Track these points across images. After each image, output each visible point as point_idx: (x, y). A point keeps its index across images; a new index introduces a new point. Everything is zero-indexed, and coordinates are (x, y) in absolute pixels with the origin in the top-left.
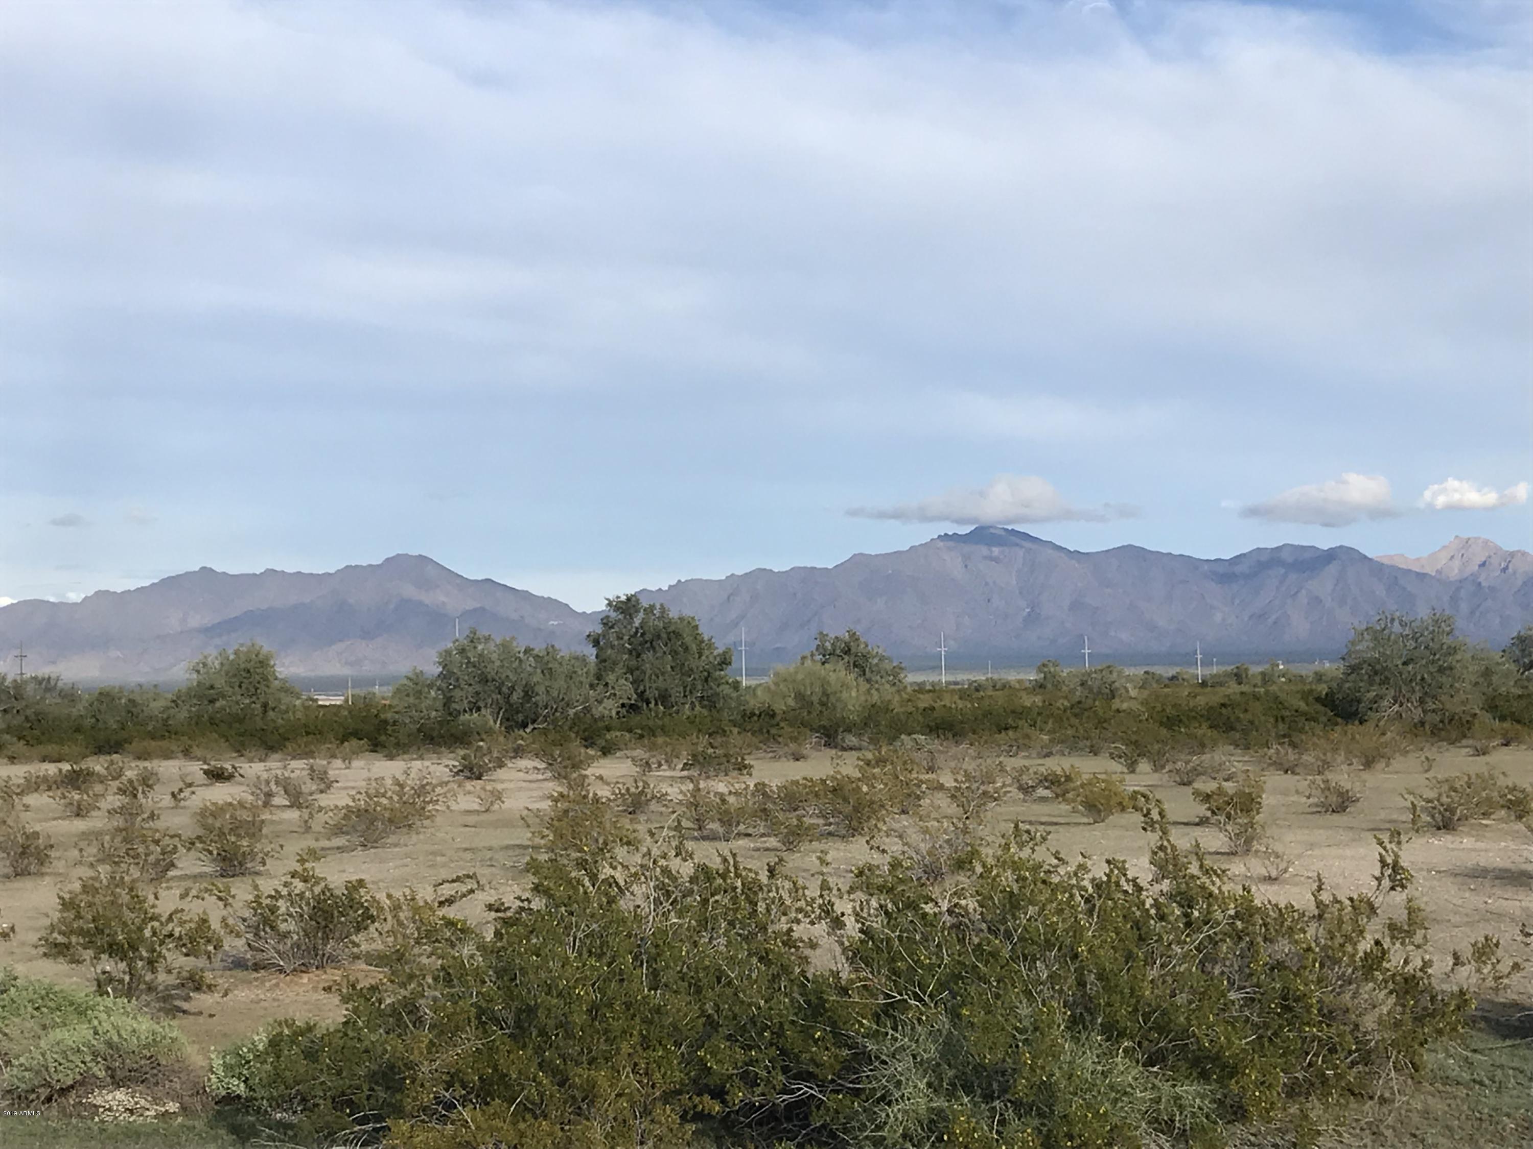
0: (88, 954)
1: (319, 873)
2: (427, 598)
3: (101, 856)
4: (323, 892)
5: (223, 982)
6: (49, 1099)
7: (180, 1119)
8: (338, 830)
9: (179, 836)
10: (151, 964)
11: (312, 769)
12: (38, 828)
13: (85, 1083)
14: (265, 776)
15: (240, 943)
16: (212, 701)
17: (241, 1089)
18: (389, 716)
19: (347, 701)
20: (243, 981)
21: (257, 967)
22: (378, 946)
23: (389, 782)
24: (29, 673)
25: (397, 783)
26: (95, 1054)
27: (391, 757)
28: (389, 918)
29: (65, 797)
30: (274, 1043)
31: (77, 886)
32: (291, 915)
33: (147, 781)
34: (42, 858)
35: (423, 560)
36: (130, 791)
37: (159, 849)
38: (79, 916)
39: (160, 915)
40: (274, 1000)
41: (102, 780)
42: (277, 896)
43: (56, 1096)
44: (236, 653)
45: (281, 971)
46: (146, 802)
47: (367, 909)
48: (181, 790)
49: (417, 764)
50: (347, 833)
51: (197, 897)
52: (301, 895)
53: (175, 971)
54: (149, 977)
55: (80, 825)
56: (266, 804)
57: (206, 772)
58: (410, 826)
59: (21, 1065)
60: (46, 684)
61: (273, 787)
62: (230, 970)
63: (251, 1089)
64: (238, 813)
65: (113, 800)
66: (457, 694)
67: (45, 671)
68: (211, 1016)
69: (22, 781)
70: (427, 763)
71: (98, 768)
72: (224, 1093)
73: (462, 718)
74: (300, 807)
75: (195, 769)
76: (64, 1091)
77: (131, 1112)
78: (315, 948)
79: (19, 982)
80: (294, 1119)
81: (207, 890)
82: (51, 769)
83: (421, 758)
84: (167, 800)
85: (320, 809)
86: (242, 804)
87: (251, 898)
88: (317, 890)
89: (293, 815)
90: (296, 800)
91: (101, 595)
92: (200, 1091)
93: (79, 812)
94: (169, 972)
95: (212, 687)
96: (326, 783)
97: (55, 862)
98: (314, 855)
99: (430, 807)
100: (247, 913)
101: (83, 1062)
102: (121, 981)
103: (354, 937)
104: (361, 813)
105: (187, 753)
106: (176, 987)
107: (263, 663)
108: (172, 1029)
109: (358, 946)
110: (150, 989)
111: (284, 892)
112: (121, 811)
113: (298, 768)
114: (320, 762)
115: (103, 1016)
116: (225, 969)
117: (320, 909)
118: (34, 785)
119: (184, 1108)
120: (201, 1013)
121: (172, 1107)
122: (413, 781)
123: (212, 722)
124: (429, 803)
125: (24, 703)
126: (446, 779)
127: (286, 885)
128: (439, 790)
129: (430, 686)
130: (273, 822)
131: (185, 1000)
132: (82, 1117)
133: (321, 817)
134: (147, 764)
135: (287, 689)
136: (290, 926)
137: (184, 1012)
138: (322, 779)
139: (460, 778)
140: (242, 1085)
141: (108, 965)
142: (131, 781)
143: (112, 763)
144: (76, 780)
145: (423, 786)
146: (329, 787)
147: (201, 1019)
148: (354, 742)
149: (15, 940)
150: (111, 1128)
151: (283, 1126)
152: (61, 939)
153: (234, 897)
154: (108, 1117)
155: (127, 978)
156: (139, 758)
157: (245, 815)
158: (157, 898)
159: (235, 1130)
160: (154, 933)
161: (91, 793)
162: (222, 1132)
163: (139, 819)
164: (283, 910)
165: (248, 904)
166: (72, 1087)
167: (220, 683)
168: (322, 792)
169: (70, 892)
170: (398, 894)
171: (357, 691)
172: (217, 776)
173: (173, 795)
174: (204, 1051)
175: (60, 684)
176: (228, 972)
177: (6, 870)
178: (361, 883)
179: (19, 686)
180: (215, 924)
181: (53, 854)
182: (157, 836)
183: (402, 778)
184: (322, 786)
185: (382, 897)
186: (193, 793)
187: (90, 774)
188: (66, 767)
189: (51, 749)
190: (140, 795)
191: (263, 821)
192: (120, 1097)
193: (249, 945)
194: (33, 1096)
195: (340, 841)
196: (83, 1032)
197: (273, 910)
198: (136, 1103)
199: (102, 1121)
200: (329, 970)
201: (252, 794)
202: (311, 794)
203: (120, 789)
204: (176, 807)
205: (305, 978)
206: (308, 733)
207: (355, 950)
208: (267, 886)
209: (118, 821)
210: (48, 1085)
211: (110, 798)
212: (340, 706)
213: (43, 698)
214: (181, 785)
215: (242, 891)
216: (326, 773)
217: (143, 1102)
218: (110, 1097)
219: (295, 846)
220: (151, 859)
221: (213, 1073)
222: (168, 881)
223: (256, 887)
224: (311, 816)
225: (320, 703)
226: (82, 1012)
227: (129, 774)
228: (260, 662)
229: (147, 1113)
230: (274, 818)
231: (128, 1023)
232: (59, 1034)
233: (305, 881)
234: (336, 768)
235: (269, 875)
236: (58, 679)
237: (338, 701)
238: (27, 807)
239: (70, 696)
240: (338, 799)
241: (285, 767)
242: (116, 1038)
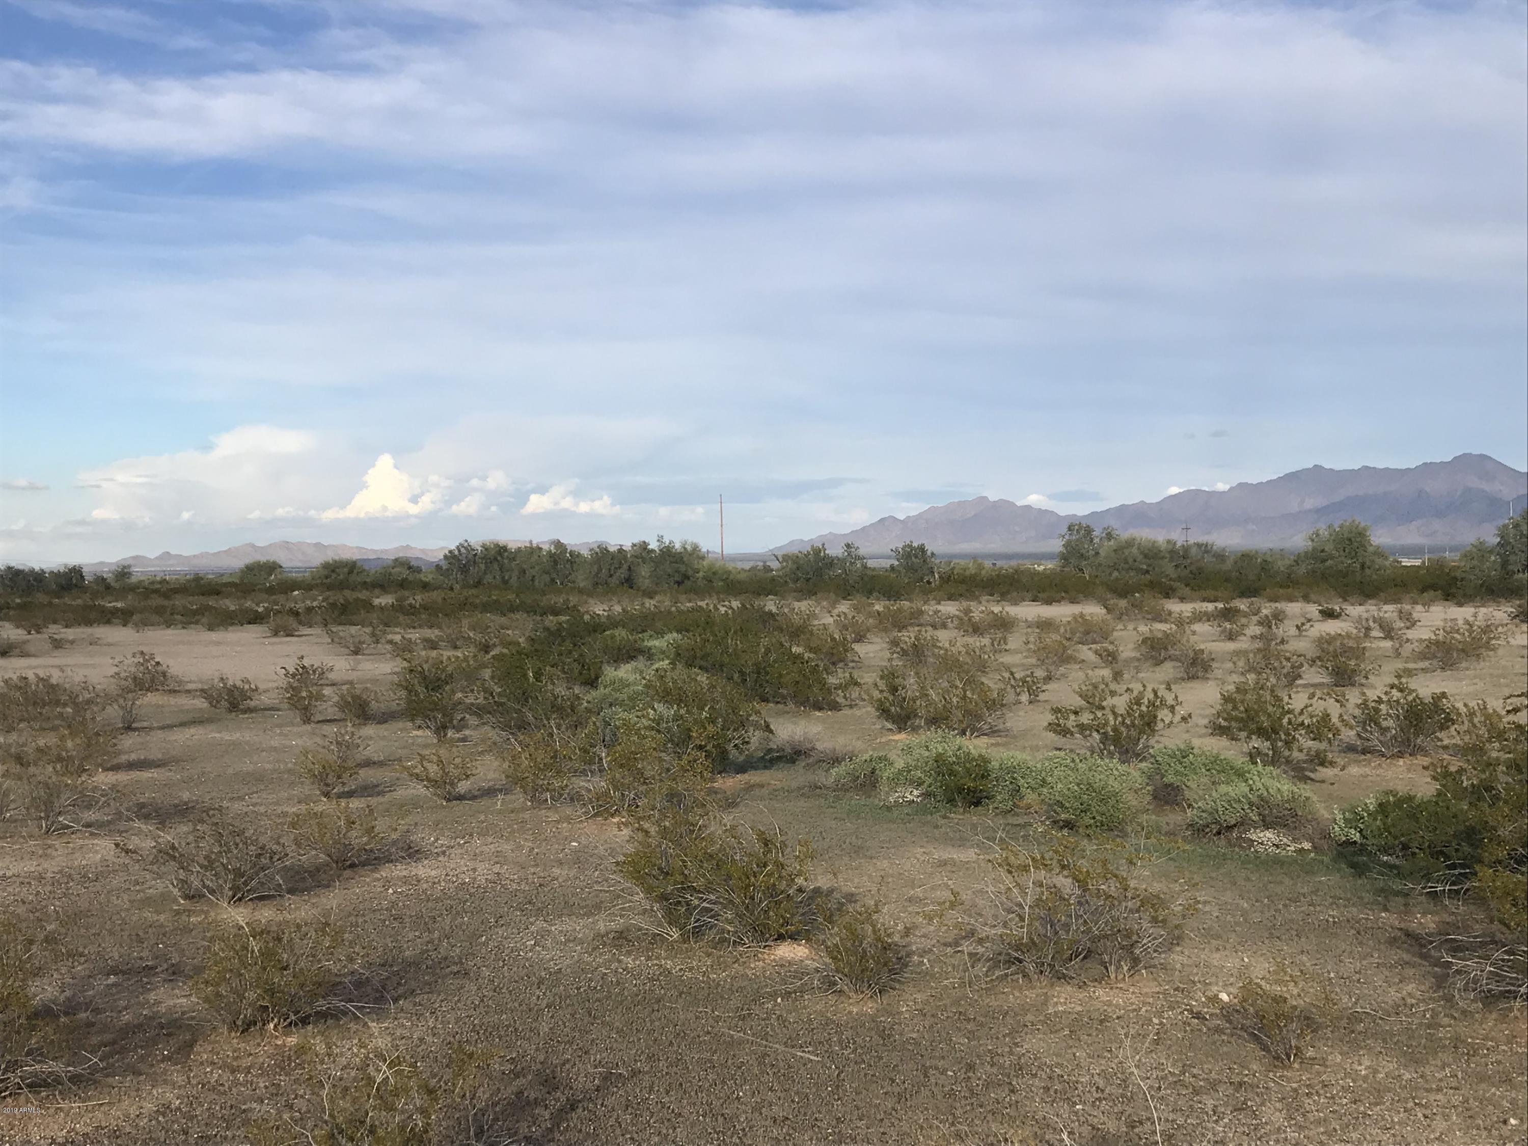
0: (1243, 734)
1: (1412, 686)
2: (1486, 487)
3: (1247, 668)
4: (1414, 700)
5: (1340, 761)
6: (1219, 833)
7: (1312, 855)
8: (1423, 656)
9: (1305, 656)
10: (1288, 744)
11: (1401, 612)
12: (1202, 647)
13: (1243, 824)
14: (1365, 615)
15: (1353, 733)
16: (1324, 561)
17: (1357, 837)
18: (1458, 574)
19: (1424, 563)
20: (1356, 761)
21: (1364, 752)
22: (1457, 741)
23: (1460, 622)
24: (1192, 541)
25: (1467, 622)
26: (1251, 804)
27: (1460, 605)
28: (1466, 722)
29: (1220, 626)
30: (1382, 807)
31: (1232, 688)
32: (1390, 716)
33: (1279, 617)
34: (1207, 668)
35: (1483, 458)
36: (1265, 623)
37: (1289, 664)
38: (1235, 708)
39: (1293, 710)
40: (1378, 775)
41: (1246, 615)
42: (1380, 701)
43: (1223, 831)
44: (1341, 527)
45: (1383, 756)
46: (1280, 632)
47: (1448, 713)
48: (1303, 624)
49: (1483, 610)
50: (1428, 659)
51: (1321, 699)
52: (1398, 702)
53: (1305, 751)
54: (1287, 753)
55: (1231, 646)
56: (1367, 635)
57: (1320, 612)
58: (1478, 655)
59: (1199, 807)
60: (1205, 548)
61: (1371, 624)
62: (1345, 752)
63: (1364, 837)
64: (1346, 641)
65: (1257, 630)
66: (1512, 558)
67: (1202, 539)
68: (1332, 784)
69: (1190, 615)
70: (1491, 609)
71: (1242, 607)
72: (1344, 839)
73: (1516, 576)
74: (1392, 638)
75: (1313, 610)
76: (1230, 828)
77: (1277, 846)
78: (1409, 740)
79: (1195, 751)
80: (1397, 862)
81: (1329, 694)
82: (1210, 607)
83: (1483, 606)
84: (1293, 631)
85: (1408, 640)
86: (1348, 635)
87: (1360, 701)
88: (1410, 698)
89: (1388, 644)
90: (1389, 633)
91: (1241, 485)
92: (1326, 835)
93: (1231, 637)
94: (1301, 751)
95: (1323, 551)
96: (1412, 623)
97: (1216, 671)
98: (1410, 673)
99: (1493, 642)
100: (1357, 712)
101: (1243, 809)
102: (1267, 755)
103: (1438, 734)
104: (1437, 643)
105: (1306, 599)
106: (1305, 762)
107: (1362, 534)
108: (1305, 790)
109: (1441, 740)
110: (1288, 761)
111: (1385, 698)
112: (1261, 637)
113: (1389, 611)
114: (1407, 607)
115: (1256, 778)
116: (1340, 752)
117: (1412, 712)
118: (1198, 617)
119: (1315, 847)
120: (1323, 782)
121: (1307, 845)
122: (1480, 622)
123: (1324, 577)
124: (1494, 638)
125: (1189, 561)
126: (1505, 622)
127: (1386, 693)
128: (1500, 629)
129: (1491, 552)
130: (1371, 648)
131: (1312, 772)
132: (1243, 847)
133: (1408, 648)
134: (1277, 605)
135: (1380, 553)
136: (1390, 723)
137: (1312, 780)
138: (1407, 619)
139: (1517, 621)
140: (1358, 834)
141: (1256, 742)
142: (1267, 616)
143: (1252, 603)
144: (1228, 614)
145: (1488, 626)
146: (1413, 625)
147: (1324, 786)
148: (1432, 593)
149: (1191, 722)
150: (1263, 857)
151: (1385, 865)
152: (1224, 723)
153: (1347, 700)
154: (1261, 849)
155: (1271, 753)
156: (1270, 601)
157: (1351, 644)
158: (1290, 698)
159: (1353, 865)
160: (1290, 723)
161: (1239, 624)
162: (1343, 866)
163: (1274, 643)
164: (1384, 712)
165: (1358, 706)
166: (1235, 825)
167: (1329, 547)
168: (1408, 628)
169: (1228, 691)
170: (1472, 704)
171: (1431, 556)
172: (1329, 614)
173: (1297, 626)
174: (1330, 809)
175: (1215, 547)
176: (1343, 755)
177: (1181, 675)
178: (1444, 695)
179: (1186, 549)
180: (1335, 720)
181: (1214, 665)
182: (1288, 654)
183: (1471, 619)
184: (1408, 624)
185: (1460, 705)
186: (1312, 626)
187: (1237, 611)
188: (1220, 605)
189: (1210, 593)
190: (1274, 627)
191: (1364, 648)
192: (1269, 835)
193: (1359, 735)
194: (1208, 830)
195: (1425, 664)
196: (1243, 788)
197: (1377, 710)
198: (1281, 841)
199: (1256, 851)
200: (1418, 757)
201: (1356, 628)
202: (1400, 630)
203: (1259, 622)
204: (1300, 636)
205: (1401, 762)
206: (1396, 585)
207: (1439, 743)
208: (1372, 695)
209: (1258, 645)
210: (1217, 822)
211: (1252, 628)
212: (1418, 567)
213: (1203, 558)
214: (1303, 620)
215: (1353, 697)
216: (1411, 614)
217: (1285, 840)
218: (1262, 835)
219: (1391, 667)
220: (1285, 671)
221: (1336, 824)
222: (1297, 686)
223: (1364, 694)
224: (1401, 646)
225: (1403, 564)
226: (1241, 774)
227: (1265, 612)
228: (1360, 534)
229: (1288, 848)
230: (1373, 646)
231: (1274, 785)
232: (1223, 788)
233: (1401, 691)
234: (1418, 611)
235: (1373, 687)
236: (1212, 545)
237: (1418, 563)
238: (1194, 633)
239: (1220, 556)
240: (1422, 633)
241: (1379, 610)
242: (1266, 794)
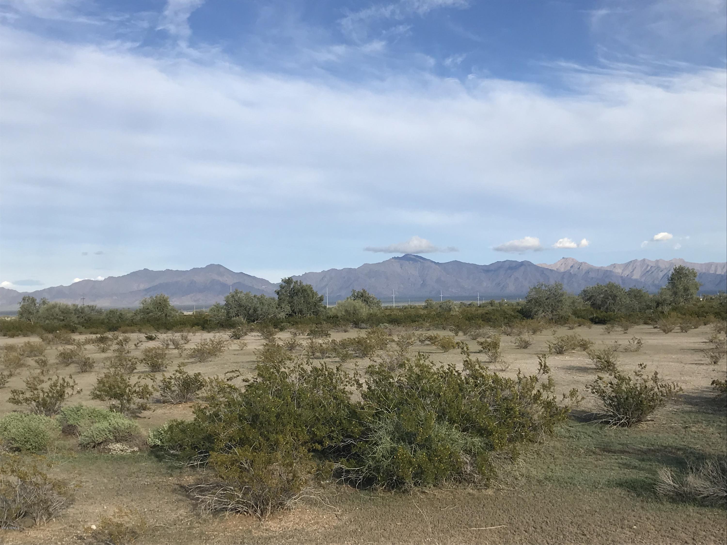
0: (107, 398)
1: (185, 370)
2: (220, 279)
3: (111, 366)
4: (187, 377)
5: (153, 407)
6: (94, 447)
7: (139, 453)
8: (191, 356)
9: (138, 358)
10: (129, 401)
11: (182, 336)
12: (89, 356)
13: (106, 441)
14: (166, 338)
15: (158, 394)
16: (148, 313)
17: (159, 443)
18: (208, 318)
19: (193, 313)
20: (160, 407)
21: (164, 402)
22: (205, 395)
23: (208, 340)
24: (86, 304)
25: (211, 340)
26: (110, 431)
27: (209, 332)
28: (209, 385)
29: (98, 346)
30: (171, 428)
31: (103, 375)
32: (175, 385)
33: (126, 340)
34: (91, 366)
35: (219, 266)
36: (120, 343)
37: (130, 363)
38: (104, 386)
39: (131, 385)
40: (170, 413)
41: (111, 340)
42: (171, 378)
43: (96, 446)
44: (156, 297)
45: (172, 404)
46: (126, 347)
47: (201, 382)
48: (138, 343)
49: (218, 334)
50: (194, 357)
51: (144, 378)
52: (179, 378)
53: (136, 404)
54: (128, 405)
55: (104, 355)
56: (167, 348)
57: (146, 337)
58: (216, 355)
59: (85, 435)
60: (92, 308)
61: (169, 342)
62: (155, 403)
63: (163, 443)
64: (157, 351)
65: (116, 347)
66: (231, 311)
67: (91, 304)
68: (149, 418)
69: (84, 341)
70: (221, 334)
71: (109, 336)
72: (153, 444)
73: (233, 319)
74: (178, 349)
75: (143, 336)
76: (99, 444)
77: (122, 451)
78: (184, 396)
79: (84, 408)
80: (177, 453)
81: (147, 376)
82: (94, 336)
83: (219, 332)
84: (133, 347)
85: (185, 349)
86: (158, 348)
87: (162, 379)
88: (184, 376)
89: (176, 351)
90: (177, 346)
91: (110, 278)
92: (145, 443)
93: (104, 351)
94: (134, 404)
95: (148, 309)
96: (187, 341)
97: (95, 368)
98: (184, 364)
99: (222, 348)
100: (161, 384)
101: (106, 434)
102: (119, 407)
103: (197, 392)
104: (198, 351)
105: (140, 331)
106: (137, 409)
107: (165, 301)
108: (136, 423)
109: (198, 395)
110: (128, 410)
111: (173, 377)
112: (118, 350)
113: (177, 336)
114: (185, 334)
115: (112, 419)
116: (153, 403)
117: (185, 383)
118: (88, 342)
119: (140, 450)
120: (145, 418)
121: (136, 449)
122: (217, 340)
123: (148, 321)
124: (222, 347)
125: (84, 315)
126: (228, 339)
127: (174, 374)
128: (225, 343)
129: (222, 308)
130: (169, 354)
131: (140, 414)
132: (105, 453)
133: (185, 352)
134: (126, 334)
135: (173, 309)
136: (175, 388)
137: (140, 417)
138: (185, 339)
139: (232, 339)
140: (160, 441)
141: (114, 402)
142: (121, 340)
143: (114, 334)
144: (102, 340)
145: (220, 342)
146: (188, 342)
147: (146, 420)
148: (197, 327)
149: (82, 394)
150: (115, 456)
151: (174, 455)
152: (98, 393)
153: (156, 379)
154: (114, 453)
155: (120, 406)
156: (123, 333)
157: (160, 352)
158: (129, 379)
159: (157, 456)
160: (130, 390)
161: (107, 344)
162: (153, 457)
163: (124, 353)
164: (173, 383)
165: (161, 381)
166: (102, 442)
167: (151, 307)
168: (185, 344)
169: (100, 377)
170: (212, 377)
171: (197, 310)
172: (150, 338)
173: (135, 345)
174: (147, 430)
175: (96, 308)
176: (154, 404)
177: (79, 370)
178: (199, 374)
179: (83, 309)
180: (150, 388)
181: (95, 365)
182: (130, 358)
183: (213, 339)
184: (186, 342)
185: (206, 378)
186: (142, 344)
187: (107, 338)
188: (99, 336)
189: (94, 330)
190: (124, 345)
191: (166, 354)
192: (118, 446)
193: (162, 395)
194: (88, 446)
195: (192, 360)
196: (106, 424)
197: (170, 383)
198: (124, 448)
199: (112, 454)
200: (188, 403)
201: (162, 344)
202: (182, 344)
203: (117, 343)
204: (136, 349)
205: (180, 406)
206: (181, 324)
207: (198, 396)
208: (168, 375)
209: (117, 354)
210: (93, 442)
211: (114, 346)
212: (191, 315)
213: (91, 313)
214: (138, 341)
215: (159, 377)
216: (187, 337)
217: (126, 447)
218: (115, 446)
219: (176, 362)
220: (128, 366)
221: (150, 437)
222: (134, 373)
223: (164, 375)
224: (182, 352)
225: (185, 314)
226: (105, 417)
227: (120, 338)
228: (165, 300)
229: (127, 451)
230: (170, 352)
231: (120, 421)
232: (97, 425)
233: (180, 373)
234: (190, 336)
235: (168, 371)
236: (95, 307)
237: (191, 313)
238: (85, 349)
239: (100, 312)
240: (191, 346)
241: (173, 336)
242: (117, 426)
